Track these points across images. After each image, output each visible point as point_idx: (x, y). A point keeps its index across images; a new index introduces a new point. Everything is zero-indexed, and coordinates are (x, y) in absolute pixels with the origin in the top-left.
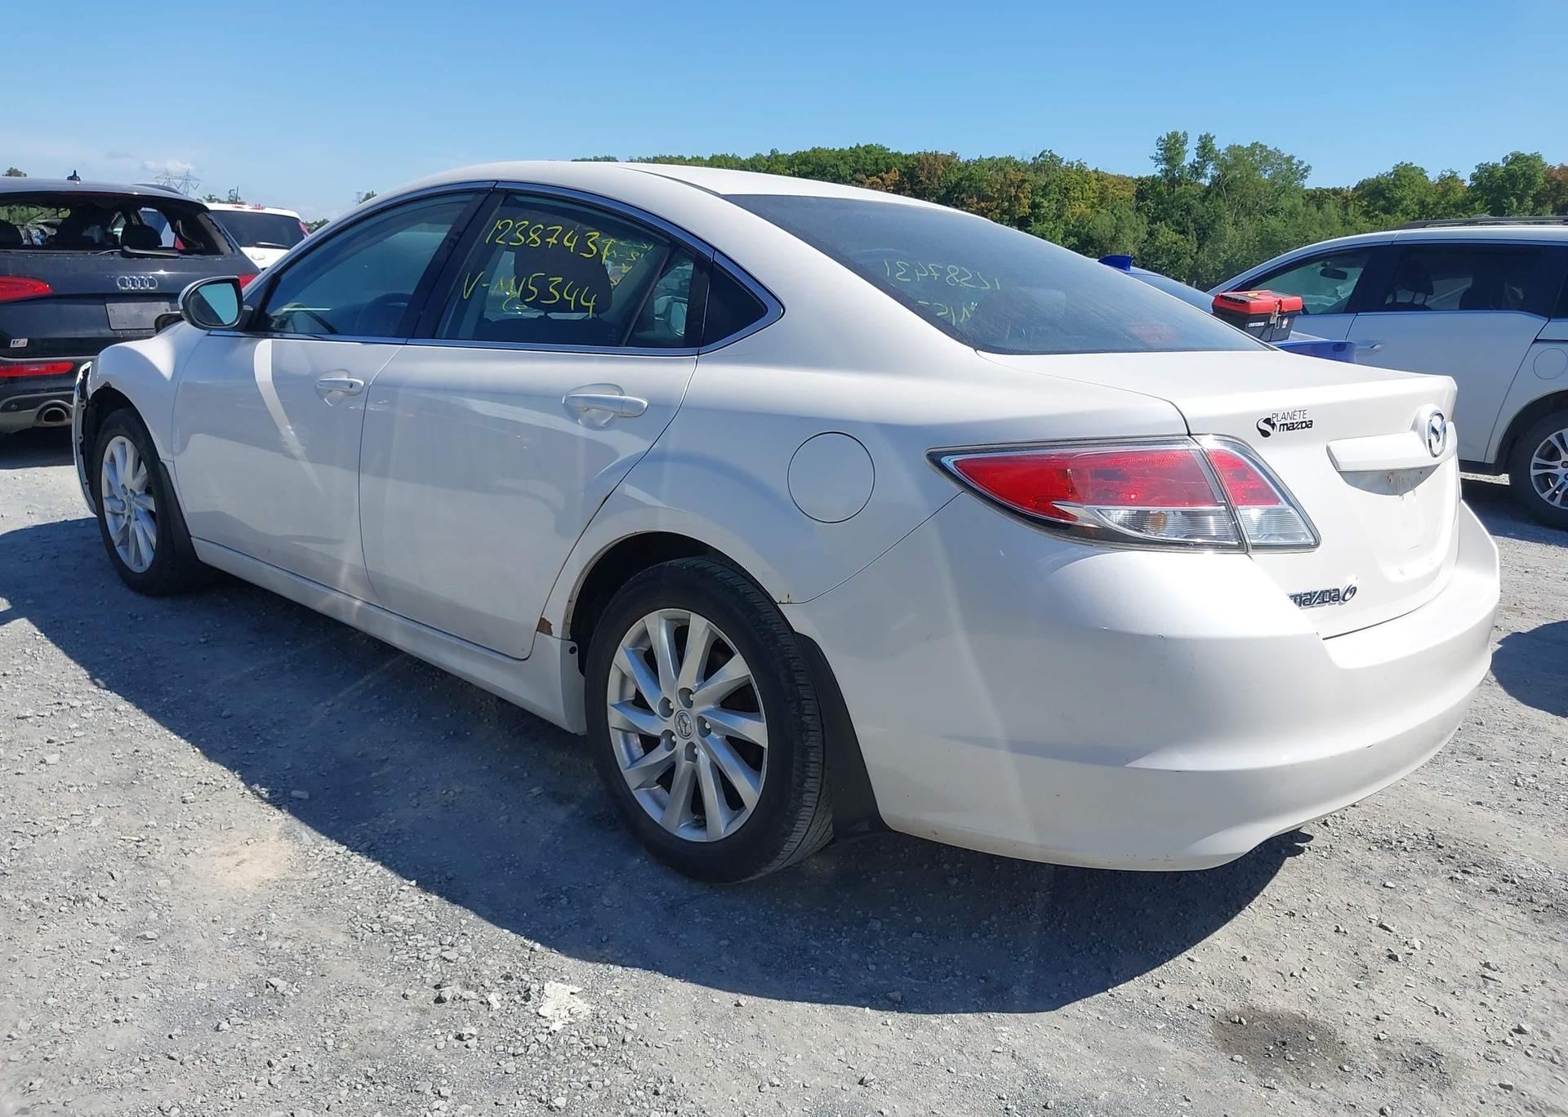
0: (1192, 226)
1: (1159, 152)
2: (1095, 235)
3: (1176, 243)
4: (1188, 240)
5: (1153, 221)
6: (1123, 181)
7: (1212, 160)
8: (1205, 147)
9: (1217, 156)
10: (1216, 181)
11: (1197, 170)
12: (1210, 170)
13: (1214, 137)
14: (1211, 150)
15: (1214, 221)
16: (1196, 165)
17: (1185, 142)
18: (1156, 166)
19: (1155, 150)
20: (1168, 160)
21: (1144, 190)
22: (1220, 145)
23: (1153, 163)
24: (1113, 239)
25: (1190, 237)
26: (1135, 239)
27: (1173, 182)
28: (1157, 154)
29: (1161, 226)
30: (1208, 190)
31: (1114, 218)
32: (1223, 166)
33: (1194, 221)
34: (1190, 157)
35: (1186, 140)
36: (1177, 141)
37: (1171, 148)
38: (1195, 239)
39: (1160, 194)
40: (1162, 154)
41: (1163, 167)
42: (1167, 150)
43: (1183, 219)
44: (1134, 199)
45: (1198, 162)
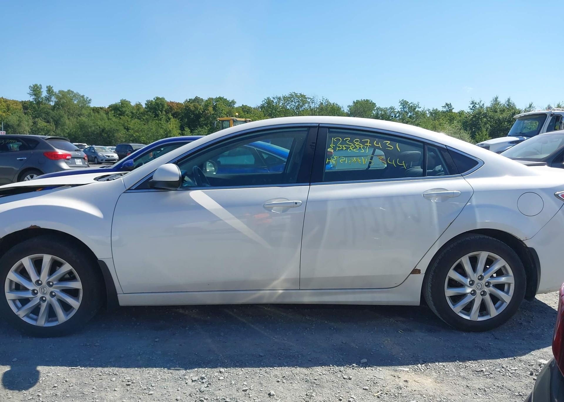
0: (52, 120)
1: (31, 91)
2: (10, 123)
3: (46, 126)
4: (51, 125)
5: (34, 118)
6: (15, 102)
7: (54, 95)
8: (50, 90)
9: (55, 94)
10: (57, 104)
11: (48, 99)
12: (54, 99)
13: (52, 87)
14: (53, 92)
15: (60, 118)
16: (47, 97)
17: (41, 88)
18: (30, 97)
19: (28, 91)
20: (35, 95)
21: (25, 106)
22: (56, 90)
23: (29, 96)
24: (19, 125)
25: (51, 124)
26: (28, 125)
27: (39, 103)
28: (30, 92)
29: (39, 120)
30: (54, 107)
31: (17, 117)
32: (57, 97)
33: (52, 118)
34: (44, 94)
35: (42, 87)
36: (38, 88)
37: (36, 90)
38: (54, 125)
39: (34, 108)
40: (32, 92)
41: (34, 97)
42: (34, 91)
43: (47, 117)
44: (22, 109)
45: (48, 96)
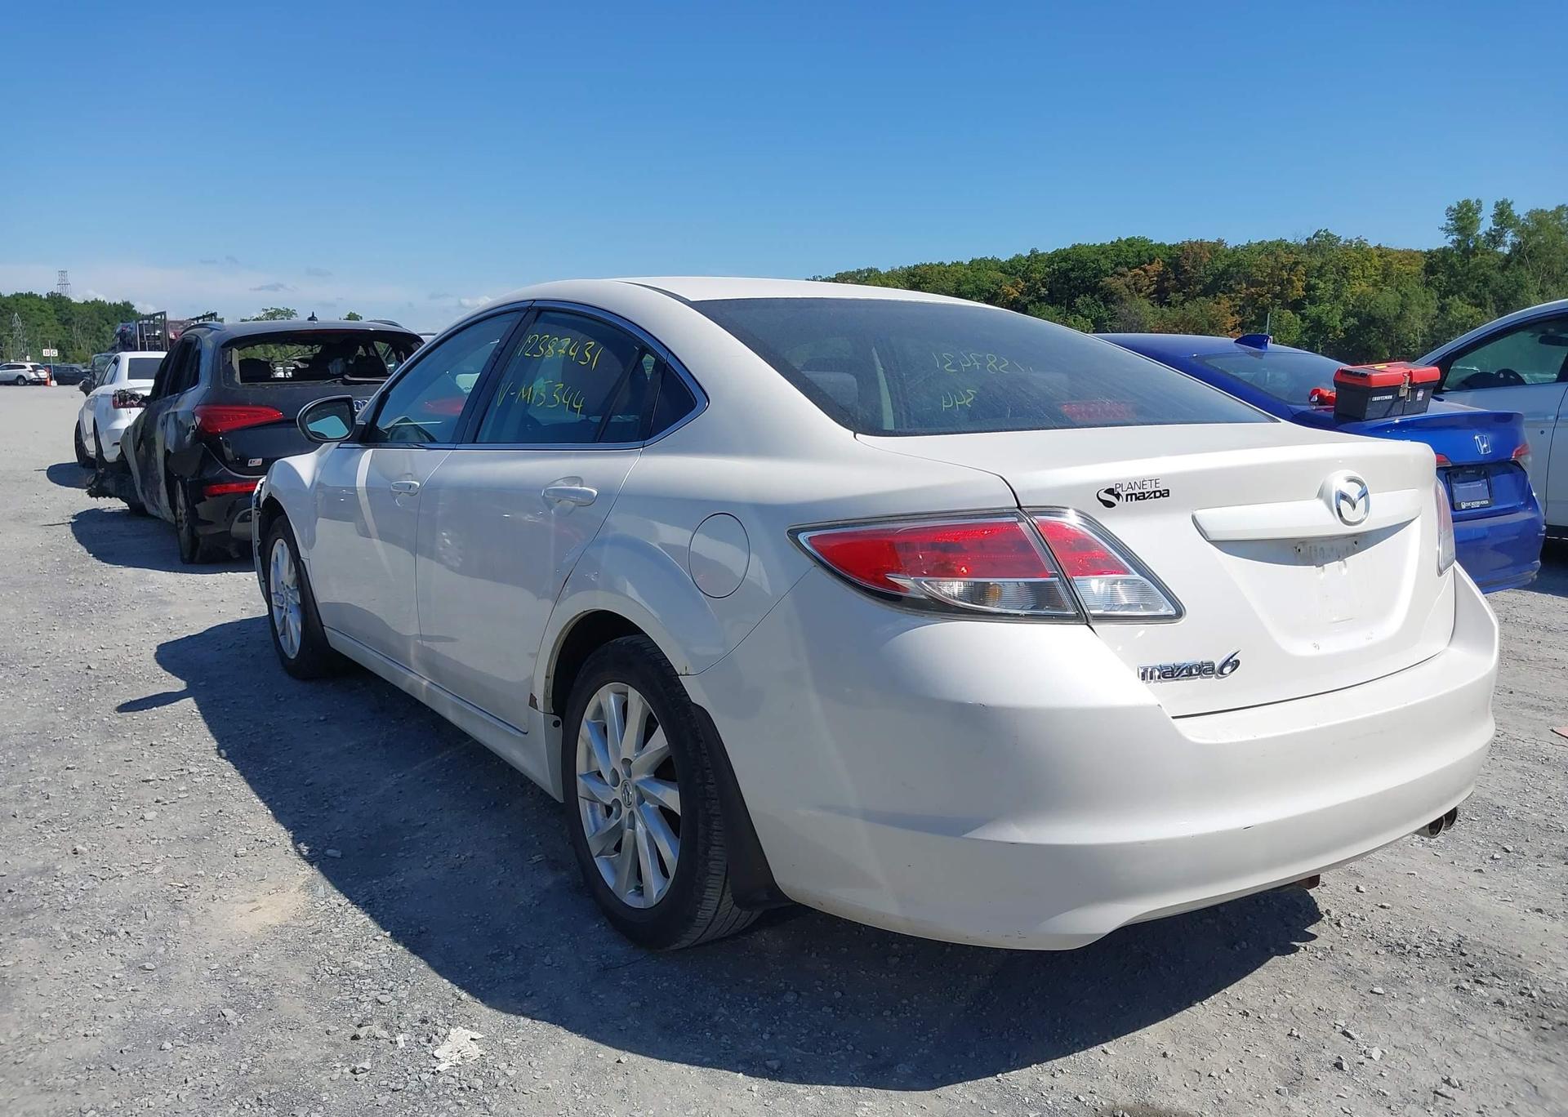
0: (1489, 298)
1: (1450, 222)
2: (1377, 313)
3: (1472, 317)
4: (1485, 313)
5: (1445, 295)
6: (1410, 255)
7: (1511, 226)
8: (1503, 214)
9: (1517, 223)
10: (1516, 248)
11: (1495, 238)
12: (1509, 237)
13: (1512, 203)
14: (1509, 216)
15: (1516, 291)
16: (1493, 233)
17: (1479, 209)
18: (1447, 237)
19: (1444, 221)
20: (1460, 230)
21: (1434, 263)
22: (1520, 210)
23: (1443, 234)
24: (1399, 317)
25: (1488, 310)
26: (1424, 316)
27: (1467, 253)
28: (1447, 224)
29: (1454, 300)
30: (1508, 259)
31: (1398, 295)
32: (1522, 231)
33: (1493, 292)
34: (1486, 224)
35: (1480, 208)
36: (1469, 210)
37: (1463, 218)
38: (1494, 311)
39: (1452, 266)
40: (1452, 225)
41: (1454, 237)
42: (1458, 219)
43: (1480, 291)
44: (1423, 273)
45: (1495, 230)
